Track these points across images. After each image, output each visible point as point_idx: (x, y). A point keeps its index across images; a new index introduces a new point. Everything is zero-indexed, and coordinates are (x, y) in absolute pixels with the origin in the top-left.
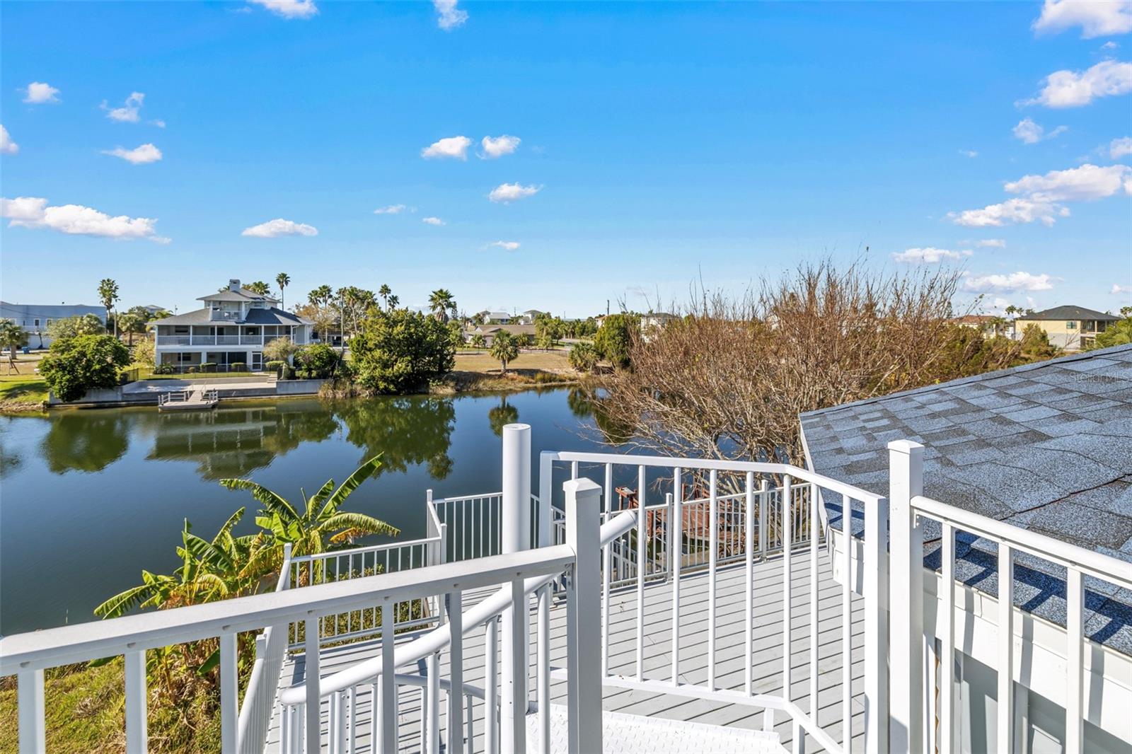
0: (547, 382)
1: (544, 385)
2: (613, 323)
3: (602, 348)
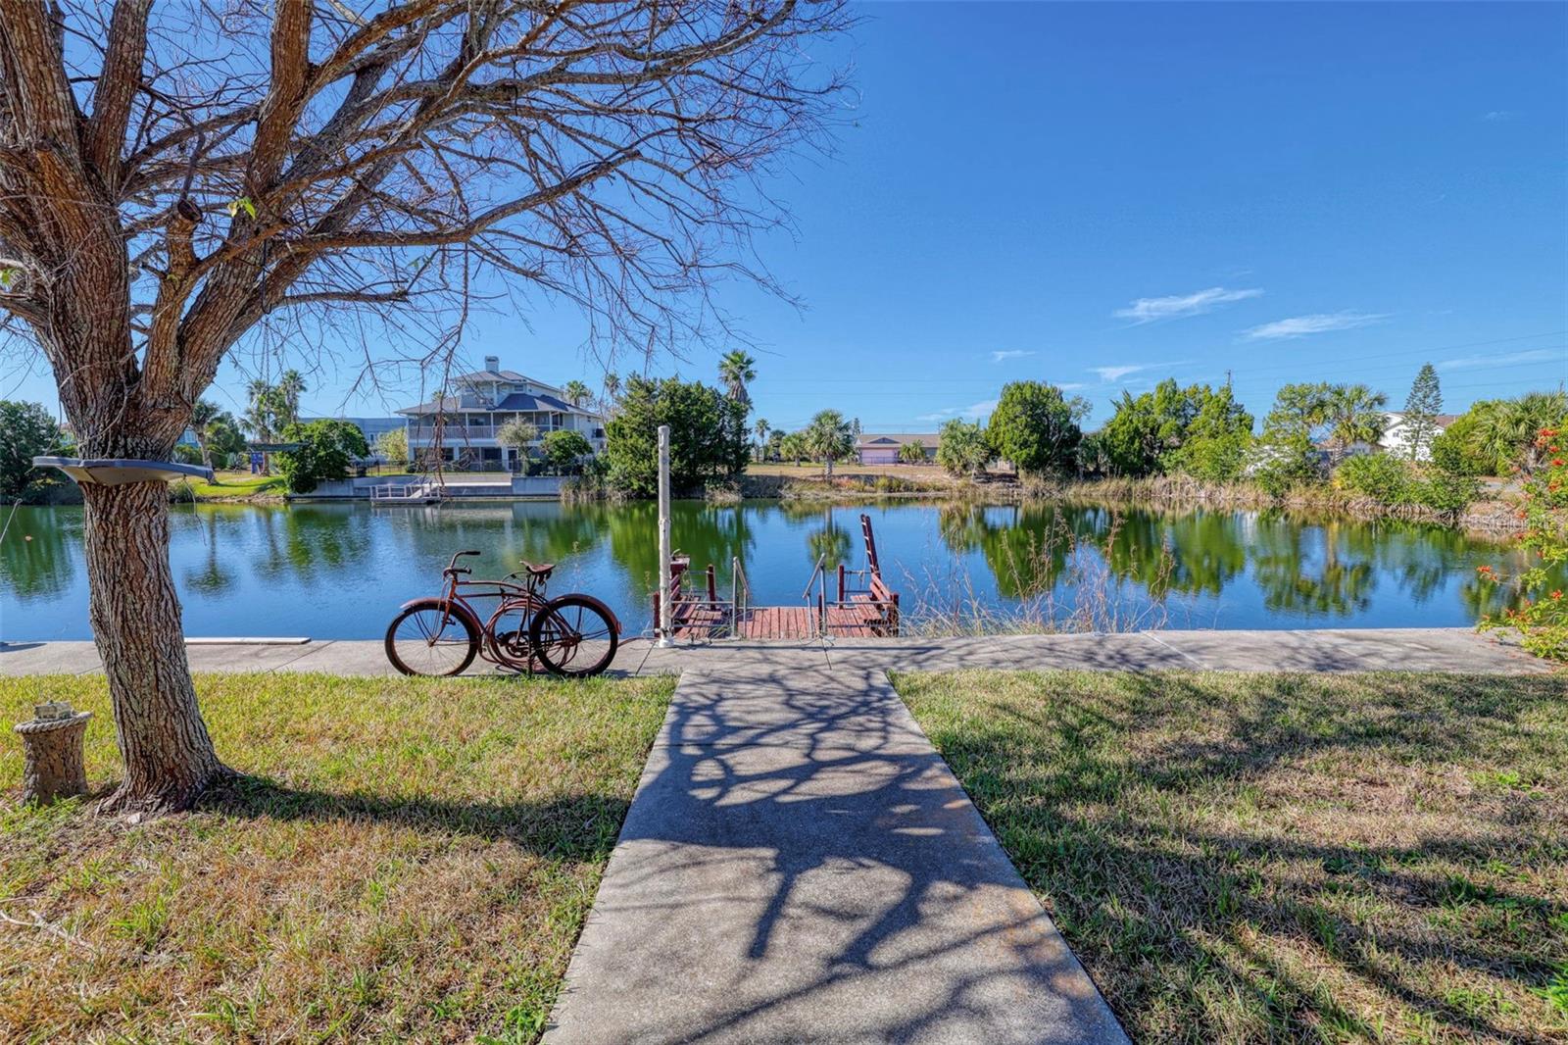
0: (894, 491)
1: (890, 494)
2: (1014, 394)
3: (996, 439)
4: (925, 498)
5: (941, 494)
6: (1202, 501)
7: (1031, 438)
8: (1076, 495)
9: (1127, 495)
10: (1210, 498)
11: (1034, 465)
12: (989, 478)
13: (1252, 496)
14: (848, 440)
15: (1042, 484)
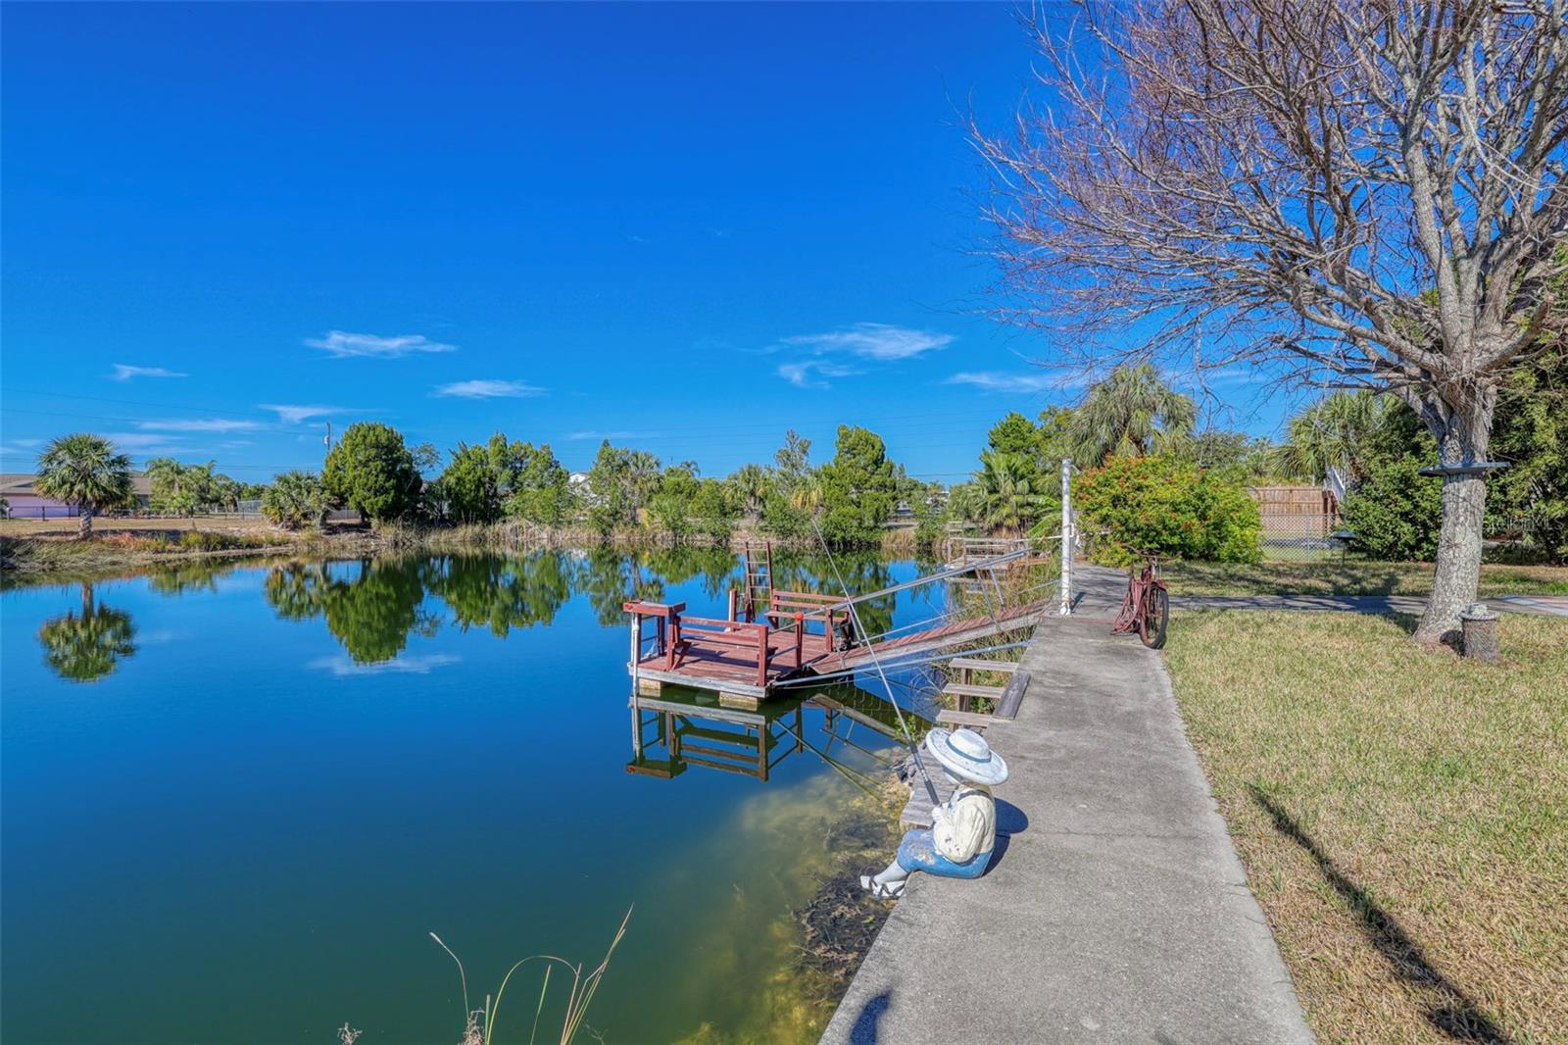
0: (215, 549)
1: (209, 554)
2: (365, 437)
3: (340, 485)
4: (260, 556)
5: (282, 549)
6: (545, 542)
7: (387, 485)
8: (437, 542)
9: (480, 540)
10: (551, 539)
11: (388, 514)
12: (333, 530)
13: (585, 536)
14: (123, 482)
15: (401, 533)
